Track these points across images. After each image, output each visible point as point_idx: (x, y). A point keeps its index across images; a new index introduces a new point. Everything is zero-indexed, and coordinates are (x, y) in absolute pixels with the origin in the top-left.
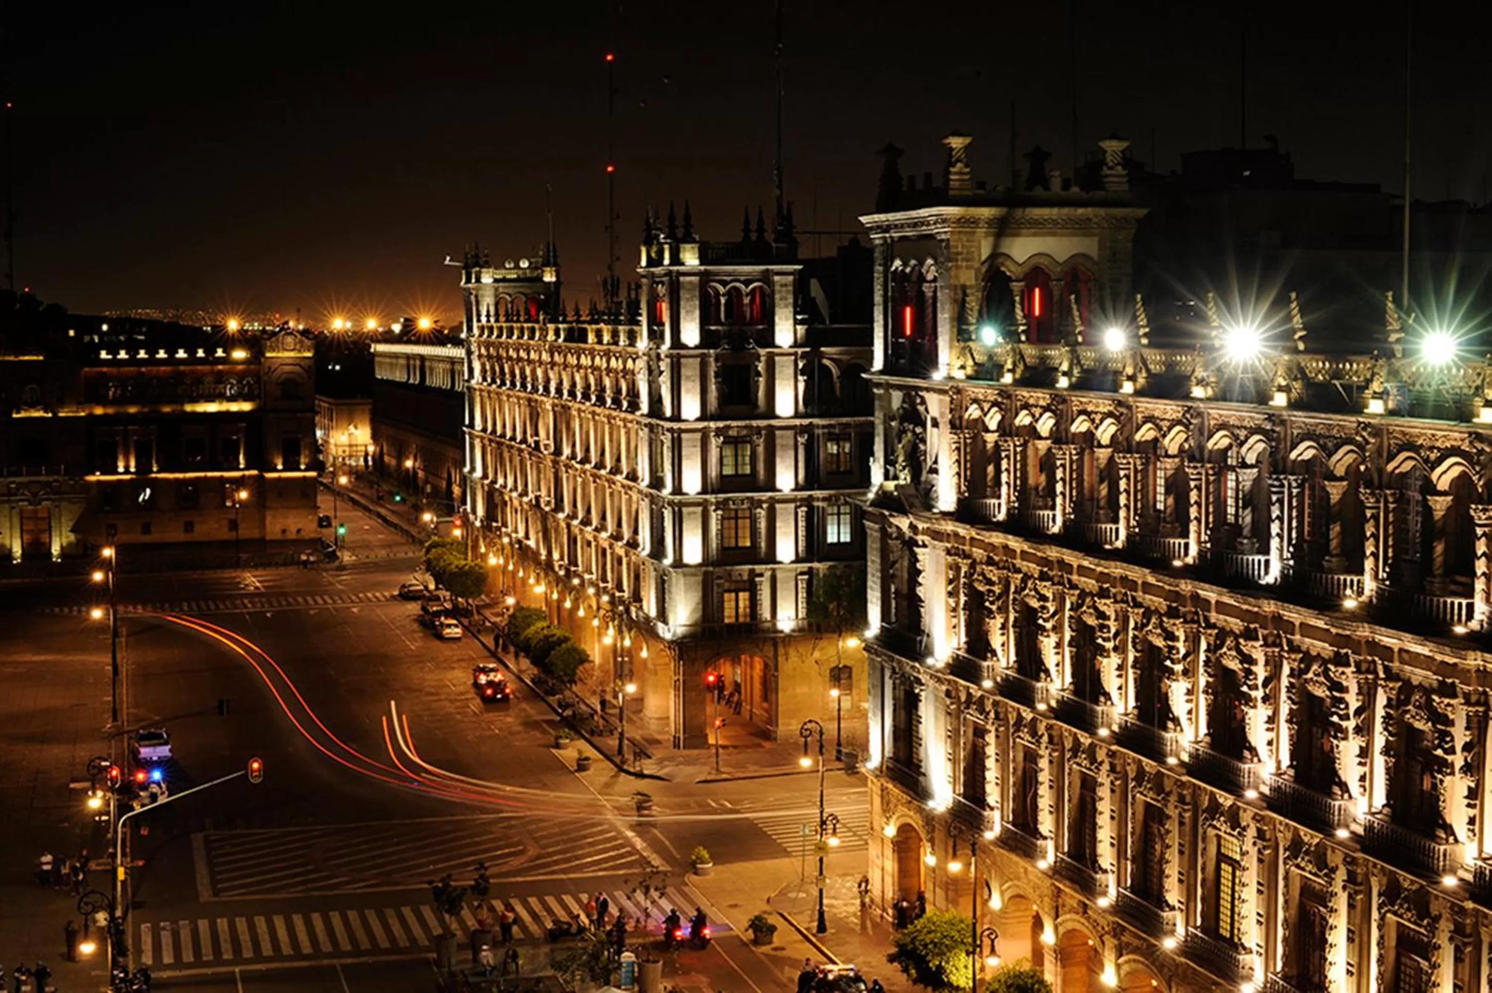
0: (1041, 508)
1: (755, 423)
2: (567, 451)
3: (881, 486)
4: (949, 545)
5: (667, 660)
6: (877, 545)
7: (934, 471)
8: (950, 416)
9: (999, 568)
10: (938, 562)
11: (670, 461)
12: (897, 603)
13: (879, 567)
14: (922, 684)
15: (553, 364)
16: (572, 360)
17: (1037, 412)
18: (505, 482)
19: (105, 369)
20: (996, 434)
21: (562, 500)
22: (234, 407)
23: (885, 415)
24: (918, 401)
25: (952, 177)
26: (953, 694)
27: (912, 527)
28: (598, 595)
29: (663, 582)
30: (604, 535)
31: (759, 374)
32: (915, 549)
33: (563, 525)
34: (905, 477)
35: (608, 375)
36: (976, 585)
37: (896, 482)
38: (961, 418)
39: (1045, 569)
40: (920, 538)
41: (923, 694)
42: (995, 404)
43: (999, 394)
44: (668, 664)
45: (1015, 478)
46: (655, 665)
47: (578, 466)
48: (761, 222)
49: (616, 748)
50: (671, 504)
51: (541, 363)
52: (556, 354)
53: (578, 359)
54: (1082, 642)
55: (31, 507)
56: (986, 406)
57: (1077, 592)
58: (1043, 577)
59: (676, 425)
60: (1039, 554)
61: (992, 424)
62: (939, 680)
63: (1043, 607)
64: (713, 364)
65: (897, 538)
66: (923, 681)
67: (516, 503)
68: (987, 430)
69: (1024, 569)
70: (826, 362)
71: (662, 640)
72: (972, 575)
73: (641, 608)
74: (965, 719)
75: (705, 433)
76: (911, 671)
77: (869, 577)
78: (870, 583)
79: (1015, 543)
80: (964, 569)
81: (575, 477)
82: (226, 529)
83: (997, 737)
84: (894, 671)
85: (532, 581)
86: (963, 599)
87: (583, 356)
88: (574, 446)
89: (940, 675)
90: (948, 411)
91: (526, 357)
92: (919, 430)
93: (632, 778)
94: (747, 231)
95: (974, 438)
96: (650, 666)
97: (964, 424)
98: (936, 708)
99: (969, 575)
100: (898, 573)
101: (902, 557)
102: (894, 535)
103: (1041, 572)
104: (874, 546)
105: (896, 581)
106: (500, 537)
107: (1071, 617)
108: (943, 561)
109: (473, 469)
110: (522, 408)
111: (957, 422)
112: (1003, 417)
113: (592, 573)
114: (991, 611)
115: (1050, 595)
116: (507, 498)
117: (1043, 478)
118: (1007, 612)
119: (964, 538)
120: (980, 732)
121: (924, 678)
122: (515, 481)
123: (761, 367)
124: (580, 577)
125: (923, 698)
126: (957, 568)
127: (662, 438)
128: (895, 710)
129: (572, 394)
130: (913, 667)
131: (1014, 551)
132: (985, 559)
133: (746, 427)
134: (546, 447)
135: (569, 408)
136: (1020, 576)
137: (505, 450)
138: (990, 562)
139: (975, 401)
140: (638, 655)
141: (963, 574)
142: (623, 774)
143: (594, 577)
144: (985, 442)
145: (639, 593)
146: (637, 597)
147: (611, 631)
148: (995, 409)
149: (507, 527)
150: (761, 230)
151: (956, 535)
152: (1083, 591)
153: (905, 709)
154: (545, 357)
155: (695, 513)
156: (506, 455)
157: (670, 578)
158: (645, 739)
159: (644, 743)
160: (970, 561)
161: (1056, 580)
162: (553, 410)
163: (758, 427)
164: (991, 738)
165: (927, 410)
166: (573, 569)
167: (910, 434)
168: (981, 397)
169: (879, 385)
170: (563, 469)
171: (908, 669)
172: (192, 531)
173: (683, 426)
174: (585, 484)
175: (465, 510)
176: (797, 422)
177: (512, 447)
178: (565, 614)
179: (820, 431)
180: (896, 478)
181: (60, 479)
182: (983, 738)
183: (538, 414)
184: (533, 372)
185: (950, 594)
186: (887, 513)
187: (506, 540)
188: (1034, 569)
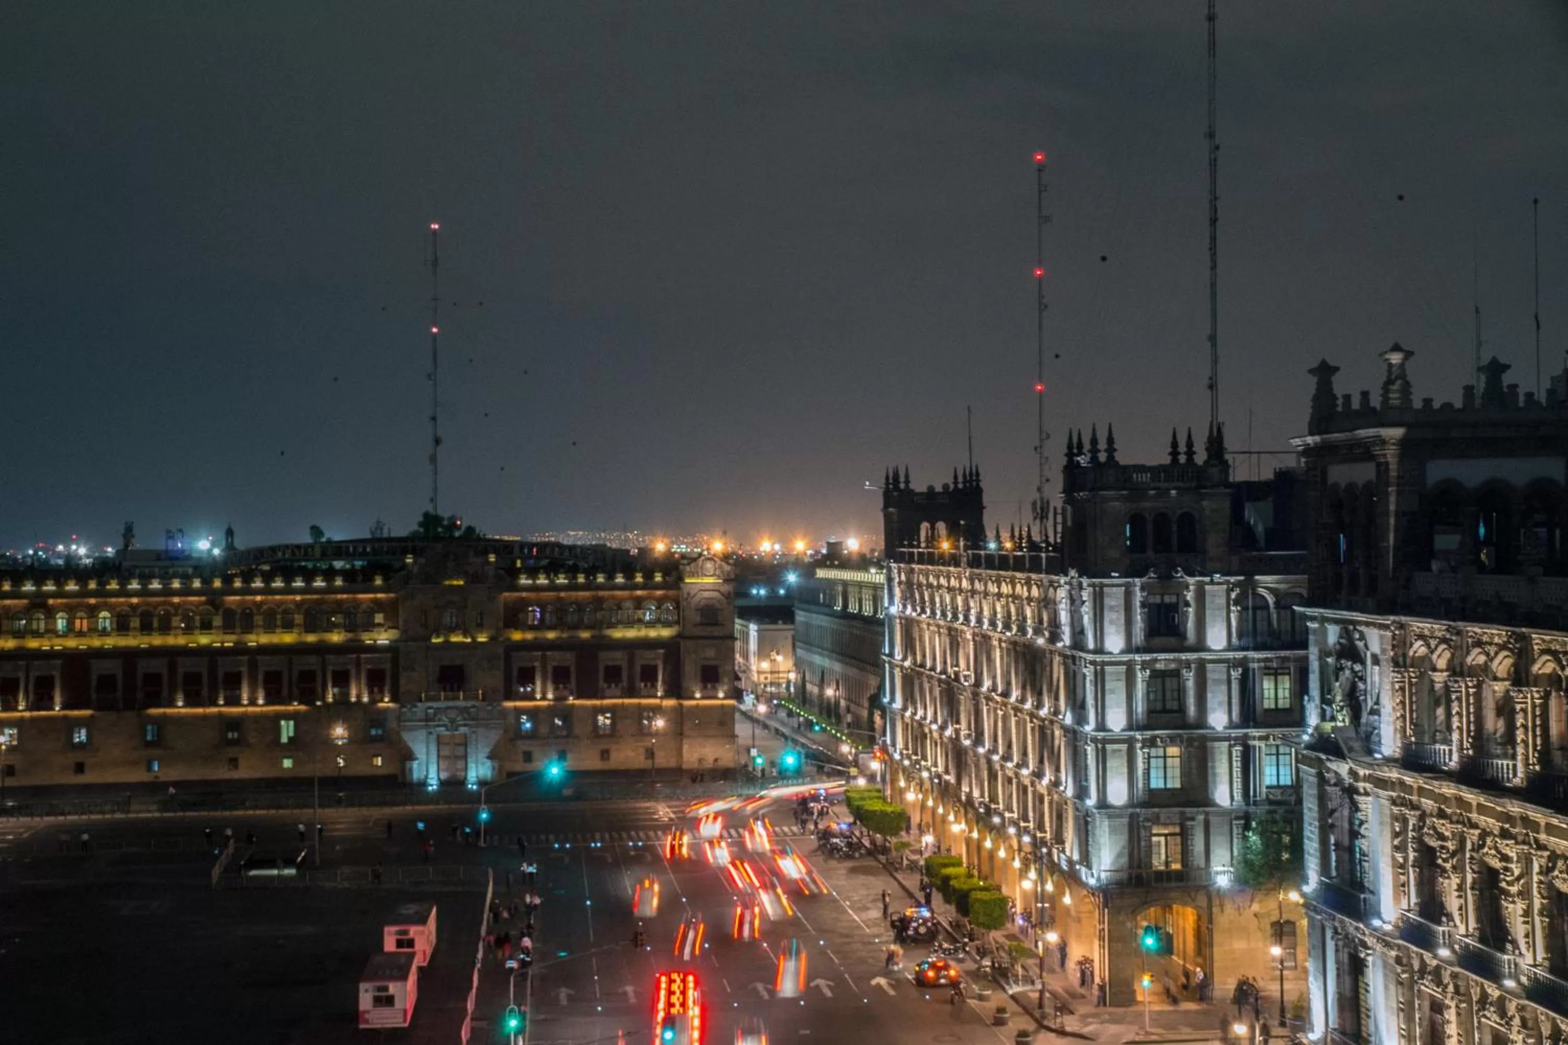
0: (1498, 757)
1: (1184, 656)
2: (987, 684)
3: (1317, 728)
4: (1394, 794)
5: (1091, 907)
6: (1314, 791)
7: (1375, 712)
8: (1392, 653)
9: (1452, 822)
10: (1381, 813)
11: (1093, 695)
12: (1337, 856)
13: (1316, 815)
14: (1368, 948)
15: (973, 592)
16: (992, 588)
17: (1492, 650)
18: (925, 714)
19: (524, 594)
20: (1445, 674)
21: (982, 734)
22: (653, 633)
23: (1320, 651)
24: (1357, 636)
25: (1391, 395)
26: (1405, 961)
27: (1352, 773)
28: (1019, 836)
29: (1087, 823)
30: (1025, 772)
31: (1187, 604)
32: (1355, 796)
33: (983, 761)
34: (1343, 719)
35: (1029, 604)
36: (1427, 839)
37: (1333, 724)
38: (1405, 655)
39: (1507, 826)
40: (1361, 785)
41: (1370, 959)
42: (1443, 640)
43: (1447, 630)
44: (1091, 912)
45: (1469, 722)
46: (1078, 912)
47: (998, 698)
48: (1190, 444)
49: (1037, 1001)
50: (1095, 740)
51: (961, 590)
52: (977, 582)
53: (999, 587)
54: (1555, 912)
55: (448, 733)
56: (1433, 643)
57: (1546, 854)
58: (1505, 834)
59: (1099, 658)
60: (1499, 809)
61: (1442, 663)
62: (1387, 945)
63: (1506, 869)
64: (1139, 594)
65: (1335, 785)
66: (1369, 944)
67: (936, 735)
68: (1434, 669)
69: (1482, 824)
70: (1261, 591)
71: (1084, 885)
72: (1421, 828)
73: (1063, 851)
74: (1419, 991)
75: (1130, 665)
76: (1354, 932)
77: (1306, 825)
78: (1306, 833)
79: (1471, 796)
80: (1412, 822)
81: (995, 709)
82: (642, 758)
83: (1458, 1014)
84: (1336, 932)
85: (951, 817)
86: (1412, 855)
87: (1003, 584)
88: (994, 678)
89: (1387, 938)
90: (1390, 648)
91: (946, 585)
92: (1358, 667)
93: (1053, 1035)
94: (1175, 453)
95: (1421, 676)
96: (1073, 913)
97: (1408, 661)
98: (1385, 975)
99: (1419, 828)
100: (1338, 823)
101: (1341, 806)
102: (1333, 781)
103: (1502, 828)
104: (1311, 792)
105: (1336, 830)
106: (920, 770)
107: (1541, 882)
108: (1388, 812)
109: (893, 700)
110: (943, 636)
111: (1401, 659)
112: (1453, 655)
113: (1013, 812)
114: (1444, 870)
115: (1513, 855)
116: (927, 730)
117: (1501, 724)
118: (1463, 871)
119: (1411, 787)
120: (1437, 1007)
121: (1370, 941)
122: (936, 713)
123: (1190, 596)
124: (1001, 815)
125: (1370, 964)
126: (1405, 821)
127: (1085, 670)
128: (1338, 975)
129: (993, 624)
130: (1357, 929)
131: (1470, 804)
132: (1435, 811)
133: (1174, 660)
134: (966, 678)
135: (990, 638)
136: (1477, 832)
137: (925, 679)
138: (1441, 814)
139: (1421, 637)
140: (1061, 902)
141: (1411, 827)
142: (1043, 1031)
143: (1015, 815)
144: (1432, 681)
145: (1061, 835)
146: (1059, 839)
147: (1033, 874)
148: (1443, 646)
149: (926, 760)
150: (1190, 453)
151: (1402, 783)
152: (1553, 852)
153: (1350, 974)
154: (965, 584)
155: (1120, 750)
156: (927, 686)
157: (1094, 820)
158: (1067, 992)
159: (1066, 996)
160: (1418, 813)
161: (1520, 838)
162: (974, 640)
163: (1187, 660)
164: (1451, 1015)
165: (1366, 646)
166: (993, 806)
167: (1347, 672)
168: (1427, 633)
169: (1313, 619)
170: (984, 701)
171: (1351, 930)
172: (608, 759)
173: (1106, 658)
174: (1005, 718)
175: (885, 741)
176: (1231, 655)
177: (932, 677)
178: (984, 855)
179: (1256, 665)
180: (1333, 719)
181: (477, 704)
182: (1442, 1014)
183: (958, 644)
184: (953, 600)
185: (1397, 848)
186: (1324, 757)
187: (925, 774)
188: (1492, 824)
